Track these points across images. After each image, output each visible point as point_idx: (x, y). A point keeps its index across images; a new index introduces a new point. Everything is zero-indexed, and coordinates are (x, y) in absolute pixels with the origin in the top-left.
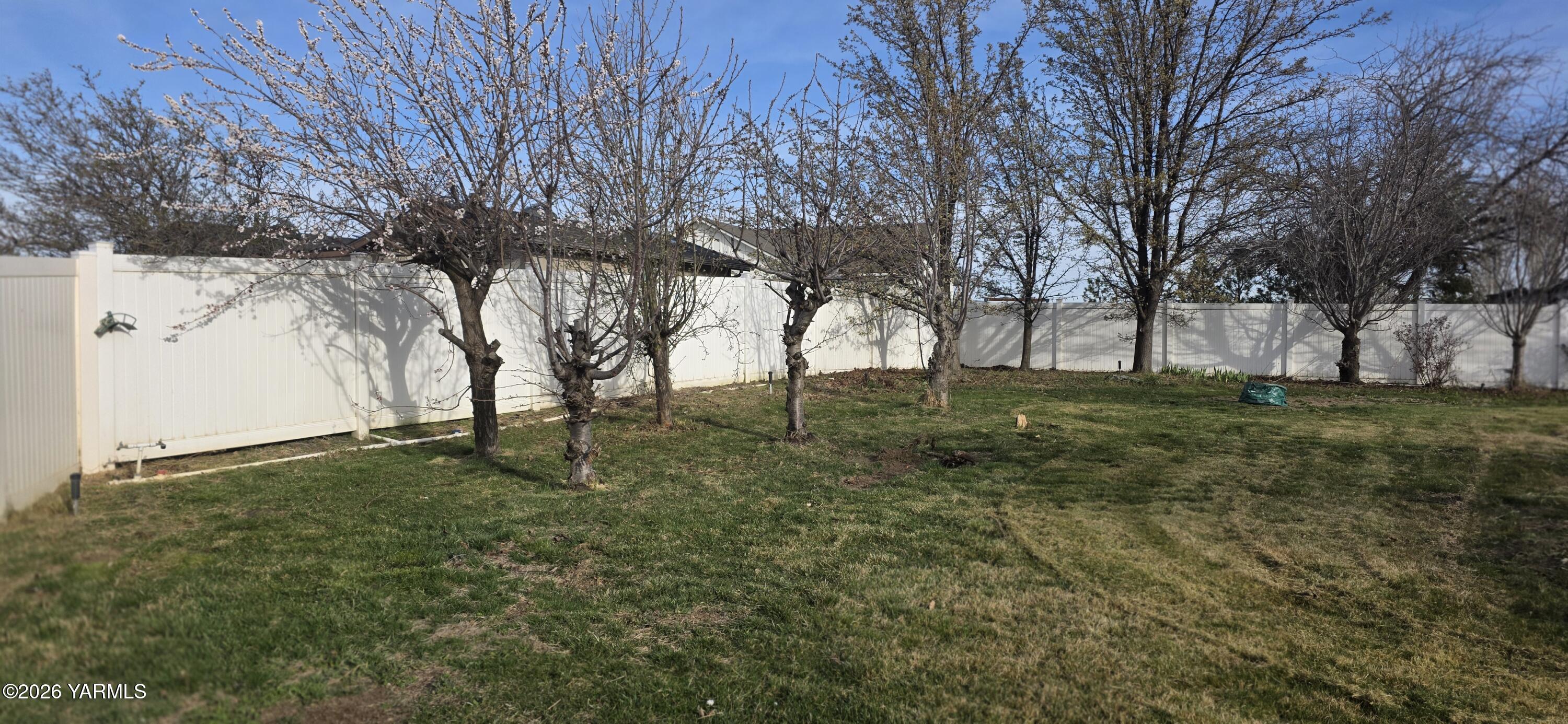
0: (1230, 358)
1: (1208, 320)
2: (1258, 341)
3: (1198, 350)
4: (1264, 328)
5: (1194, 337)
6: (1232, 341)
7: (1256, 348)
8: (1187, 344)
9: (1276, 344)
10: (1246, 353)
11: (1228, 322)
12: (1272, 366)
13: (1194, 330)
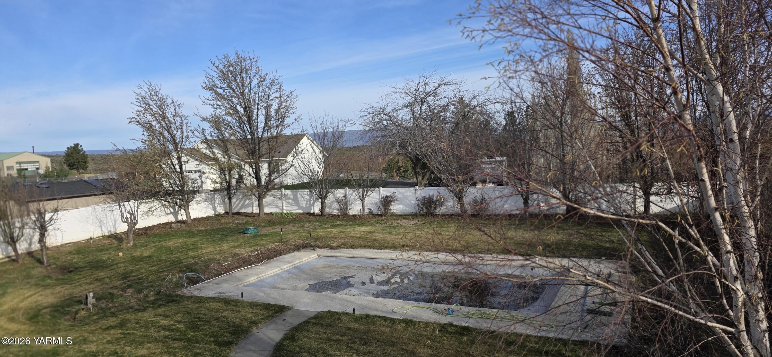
0: (300, 208)
1: (293, 195)
2: (307, 201)
3: (292, 205)
4: (308, 197)
5: (290, 201)
6: (300, 202)
7: (307, 204)
8: (288, 203)
9: (312, 202)
10: (304, 205)
11: (299, 196)
12: (311, 210)
13: (290, 198)
